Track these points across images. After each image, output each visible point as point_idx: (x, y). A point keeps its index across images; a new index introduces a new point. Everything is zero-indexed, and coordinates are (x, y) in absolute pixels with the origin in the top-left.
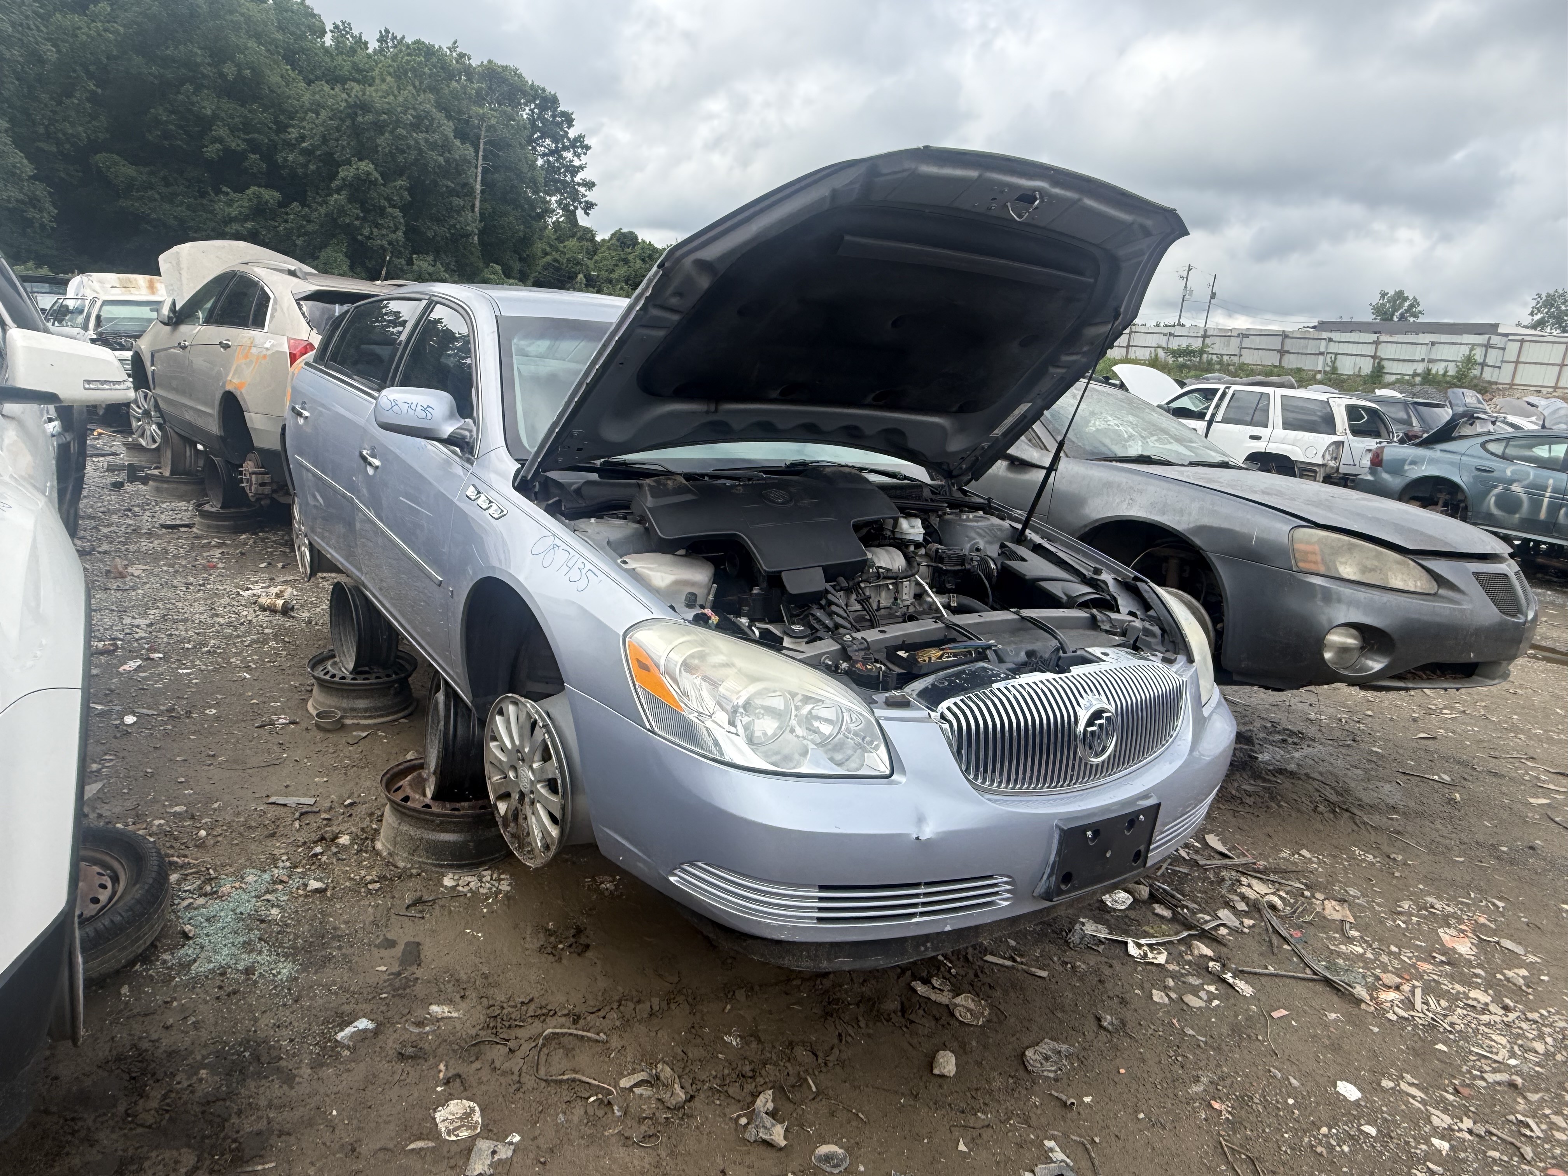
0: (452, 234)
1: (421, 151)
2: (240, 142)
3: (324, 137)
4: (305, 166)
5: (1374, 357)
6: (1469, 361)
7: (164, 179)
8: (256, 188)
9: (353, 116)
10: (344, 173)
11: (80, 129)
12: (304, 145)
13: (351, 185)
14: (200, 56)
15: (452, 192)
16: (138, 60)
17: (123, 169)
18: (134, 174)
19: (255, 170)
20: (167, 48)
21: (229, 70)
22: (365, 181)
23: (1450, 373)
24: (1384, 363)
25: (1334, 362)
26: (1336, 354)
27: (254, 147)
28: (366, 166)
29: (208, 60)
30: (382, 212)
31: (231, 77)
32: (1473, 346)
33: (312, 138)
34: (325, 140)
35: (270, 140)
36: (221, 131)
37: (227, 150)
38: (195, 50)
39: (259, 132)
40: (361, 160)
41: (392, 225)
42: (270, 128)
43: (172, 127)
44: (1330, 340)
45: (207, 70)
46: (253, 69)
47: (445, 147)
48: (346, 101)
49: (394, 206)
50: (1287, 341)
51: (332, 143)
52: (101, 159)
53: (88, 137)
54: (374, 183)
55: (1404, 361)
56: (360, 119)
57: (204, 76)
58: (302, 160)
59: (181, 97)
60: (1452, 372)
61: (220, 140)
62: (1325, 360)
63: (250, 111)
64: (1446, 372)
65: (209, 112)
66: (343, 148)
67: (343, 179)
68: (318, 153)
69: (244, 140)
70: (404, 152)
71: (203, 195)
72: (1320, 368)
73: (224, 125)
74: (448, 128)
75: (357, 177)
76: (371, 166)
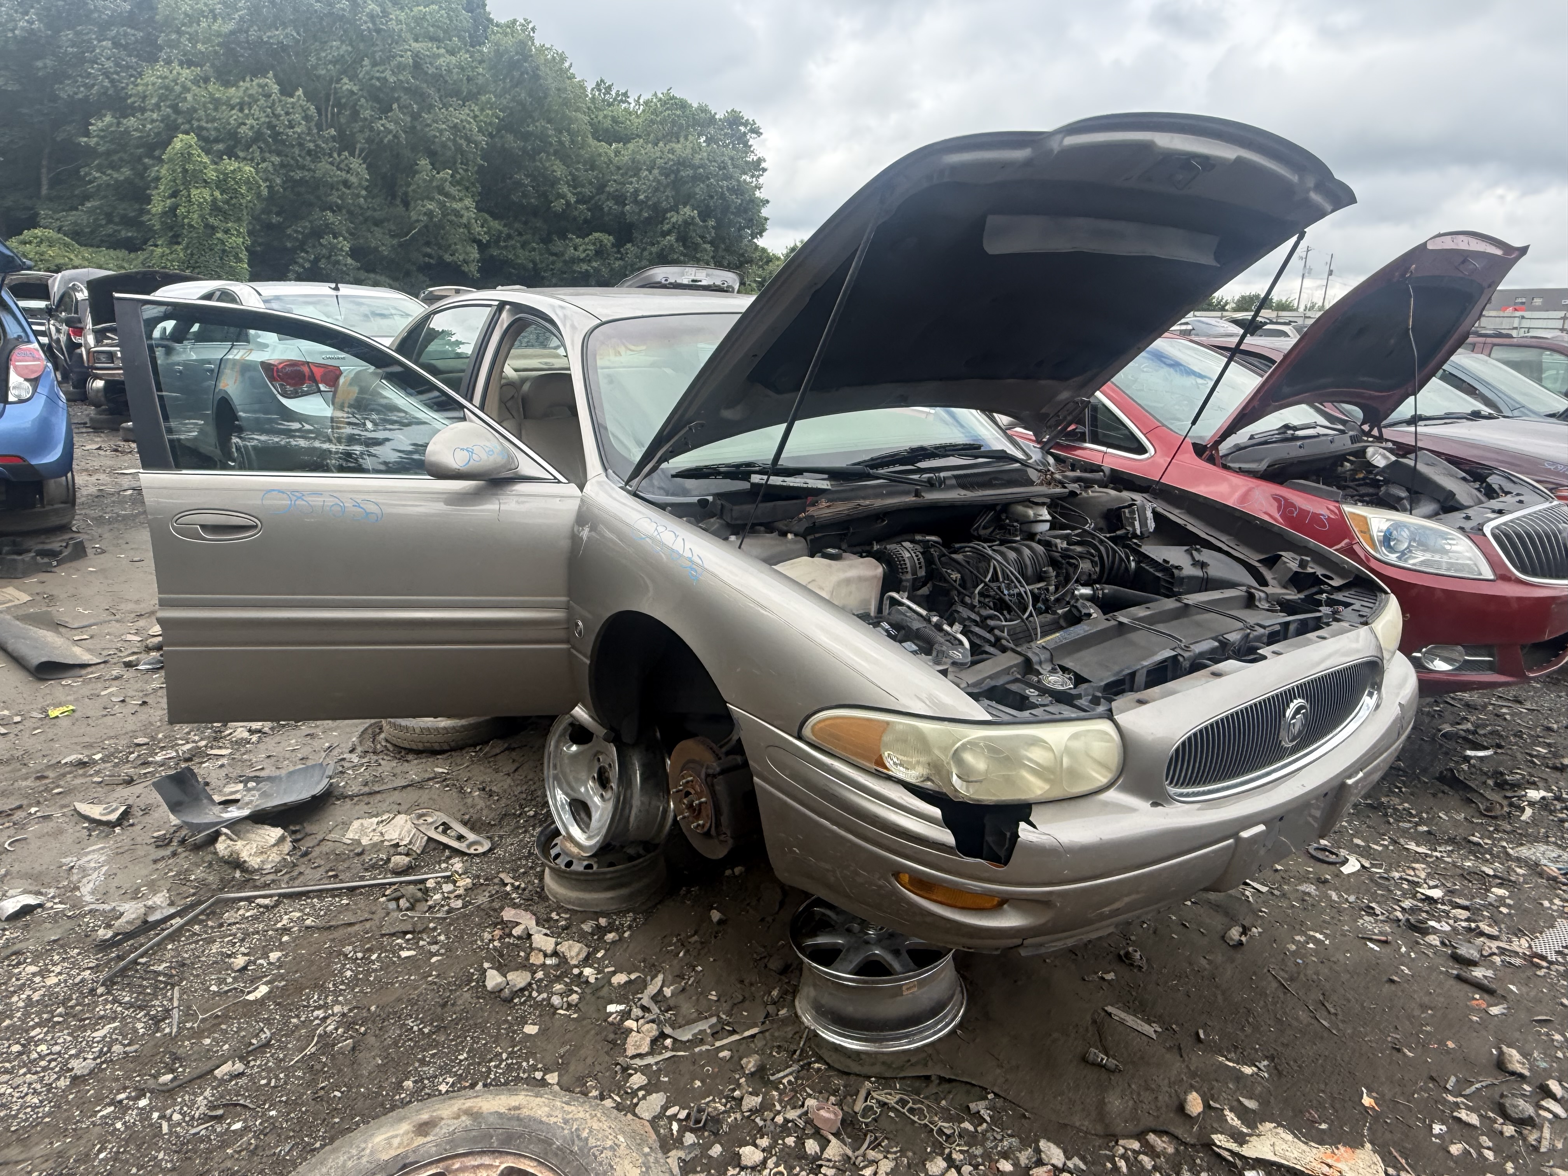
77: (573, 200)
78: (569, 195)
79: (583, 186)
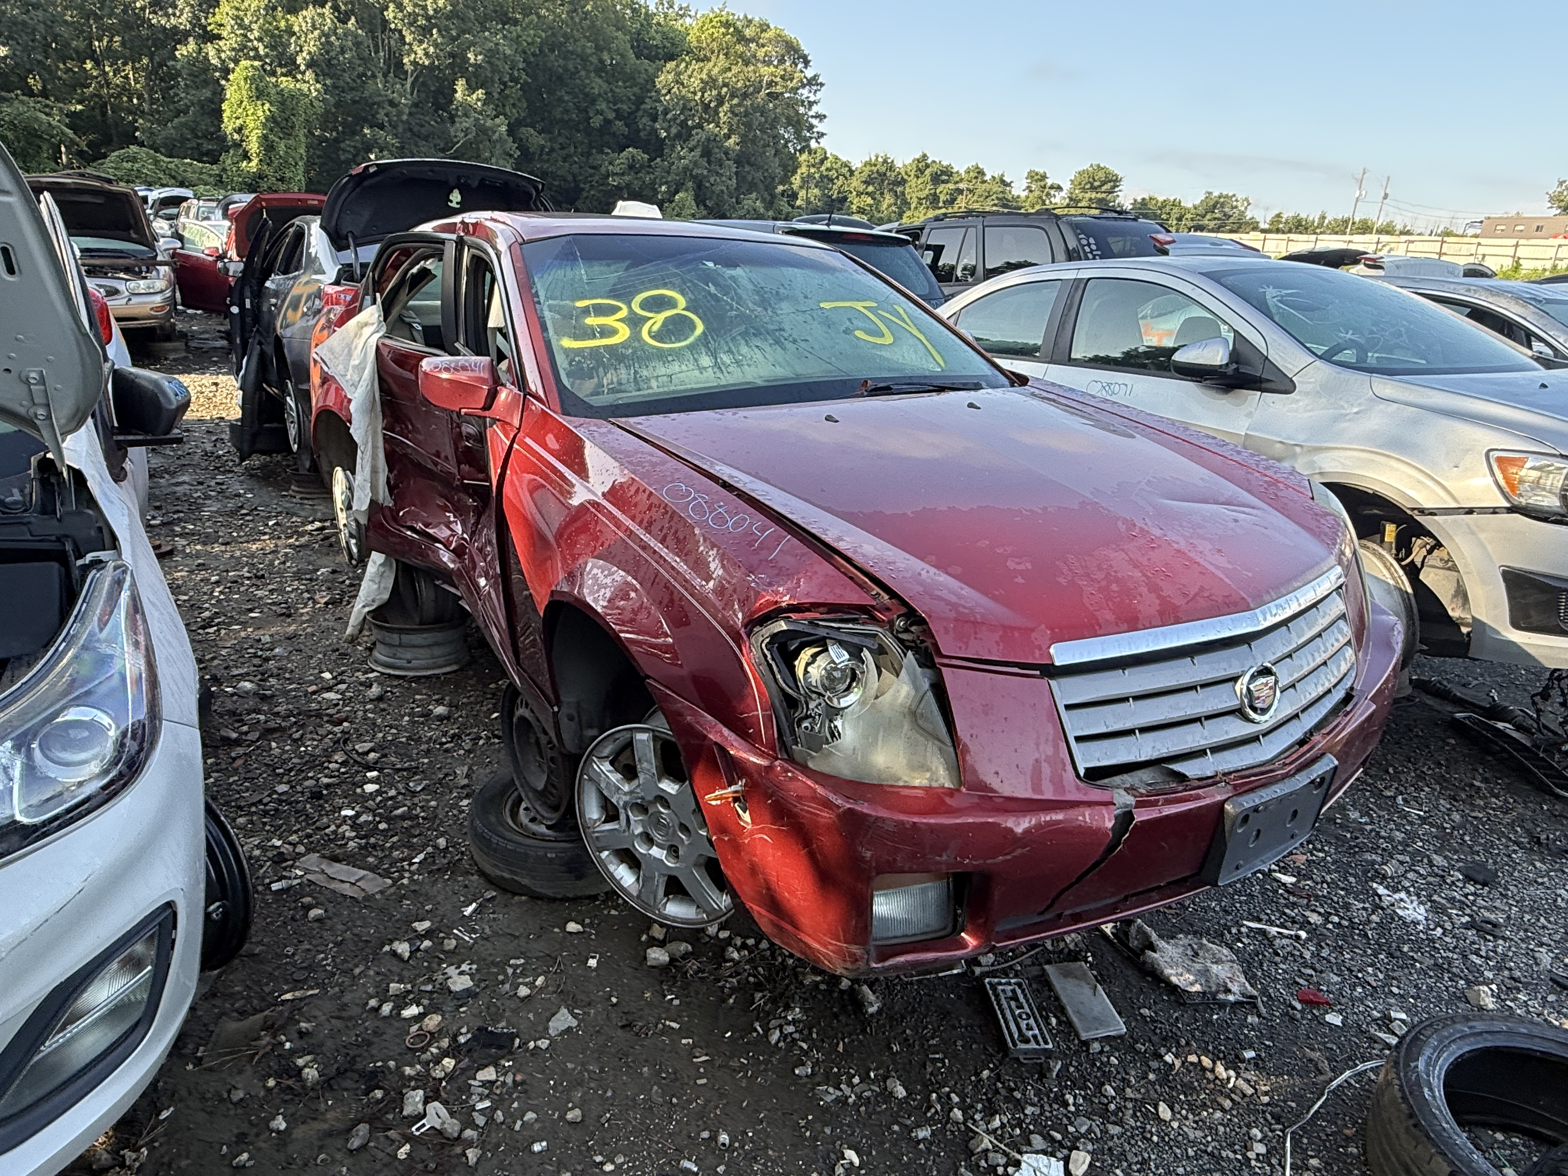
24: (1521, 261)
77: (611, 115)
78: (608, 111)
79: (622, 102)
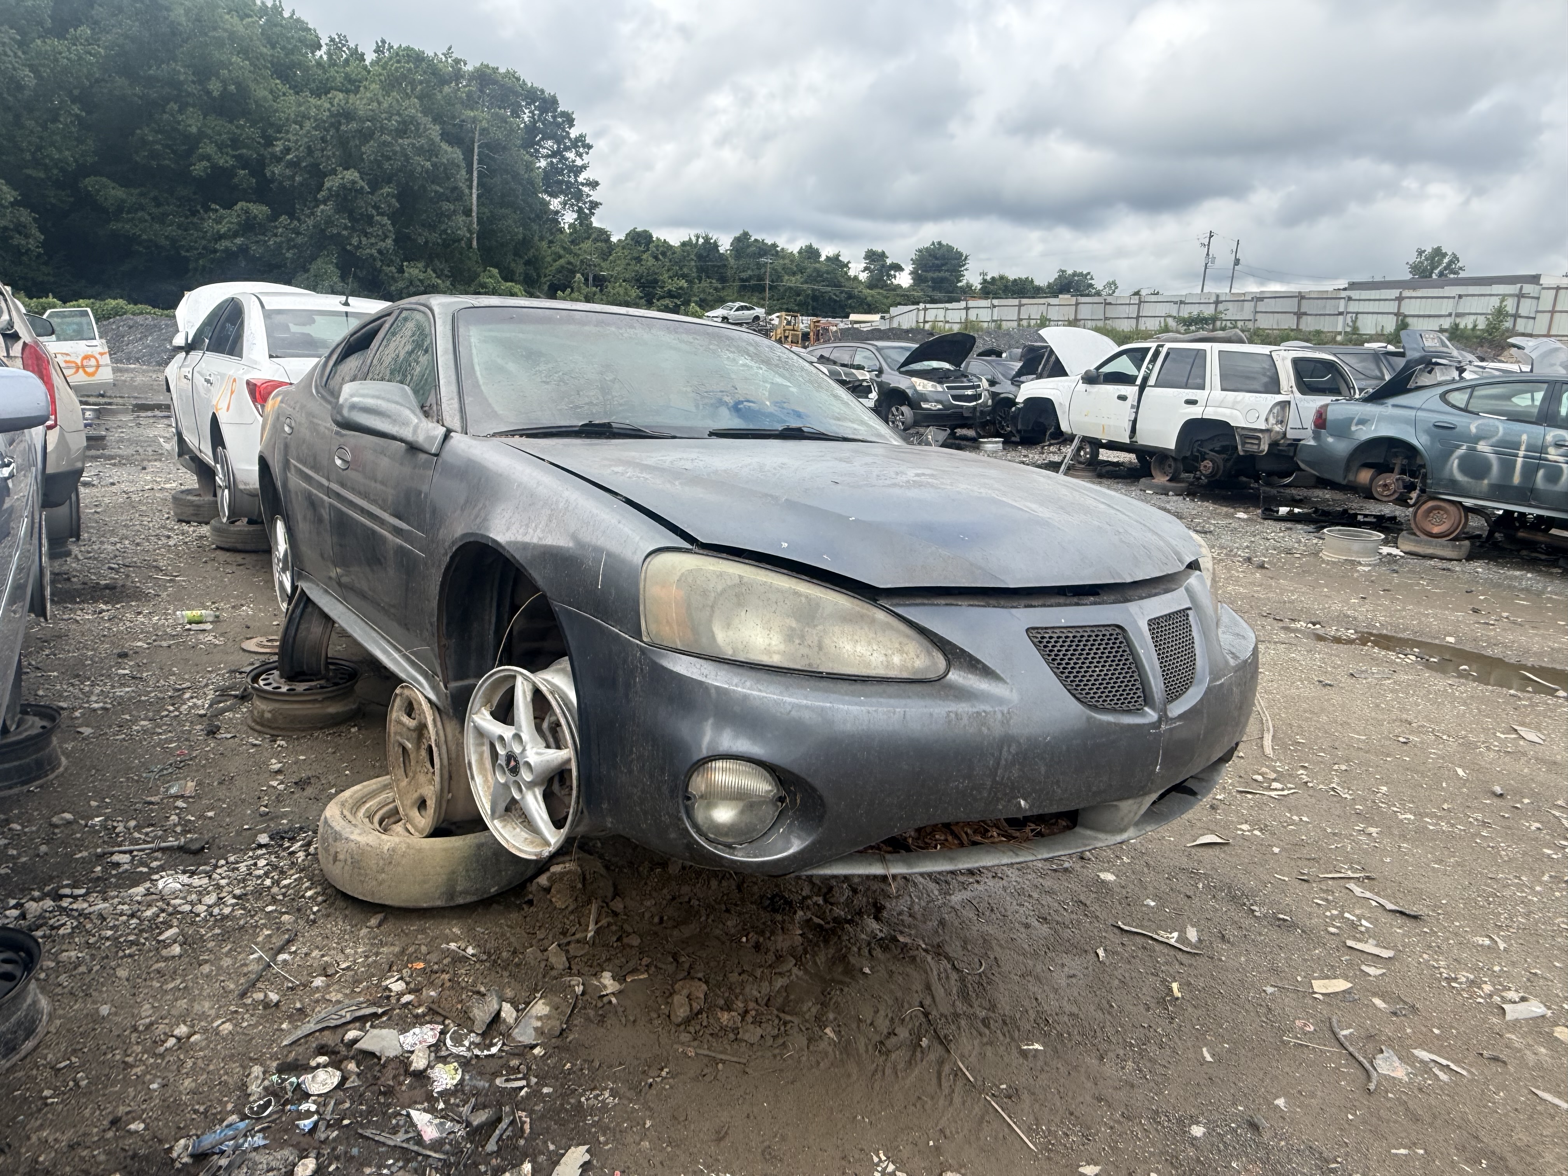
0: (444, 240)
1: (407, 158)
2: (228, 158)
3: (309, 147)
4: (292, 178)
5: (1397, 314)
6: (1500, 313)
7: (155, 199)
8: (244, 203)
9: (337, 126)
10: (331, 183)
11: (67, 153)
12: (289, 157)
13: (338, 195)
14: (183, 73)
15: (440, 197)
16: (120, 81)
17: (113, 192)
18: (124, 196)
19: (245, 186)
20: (150, 68)
21: (215, 87)
22: (350, 190)
23: (1479, 327)
25: (1354, 322)
26: (1357, 313)
27: (243, 162)
28: (352, 175)
29: (191, 78)
30: (370, 221)
31: (216, 94)
32: (1504, 297)
33: (298, 149)
34: (310, 151)
35: (259, 155)
36: (210, 149)
37: (215, 167)
38: (178, 68)
39: (248, 147)
40: (347, 169)
41: (380, 233)
42: (259, 143)
43: (158, 147)
44: (1350, 299)
45: (191, 88)
46: (238, 85)
47: (431, 151)
48: (329, 110)
49: (382, 214)
50: (1304, 302)
51: (318, 154)
52: (90, 183)
53: (76, 161)
54: (361, 191)
55: (1429, 316)
56: (343, 128)
57: (189, 94)
58: (288, 172)
59: (166, 116)
60: (1482, 324)
61: (208, 158)
62: (1345, 320)
63: (237, 127)
64: (1475, 326)
65: (194, 130)
66: (328, 158)
67: (330, 189)
68: (304, 164)
69: (233, 156)
70: (389, 159)
71: (194, 213)
72: (1340, 329)
73: (211, 142)
74: (435, 131)
75: (343, 187)
76: (356, 174)
